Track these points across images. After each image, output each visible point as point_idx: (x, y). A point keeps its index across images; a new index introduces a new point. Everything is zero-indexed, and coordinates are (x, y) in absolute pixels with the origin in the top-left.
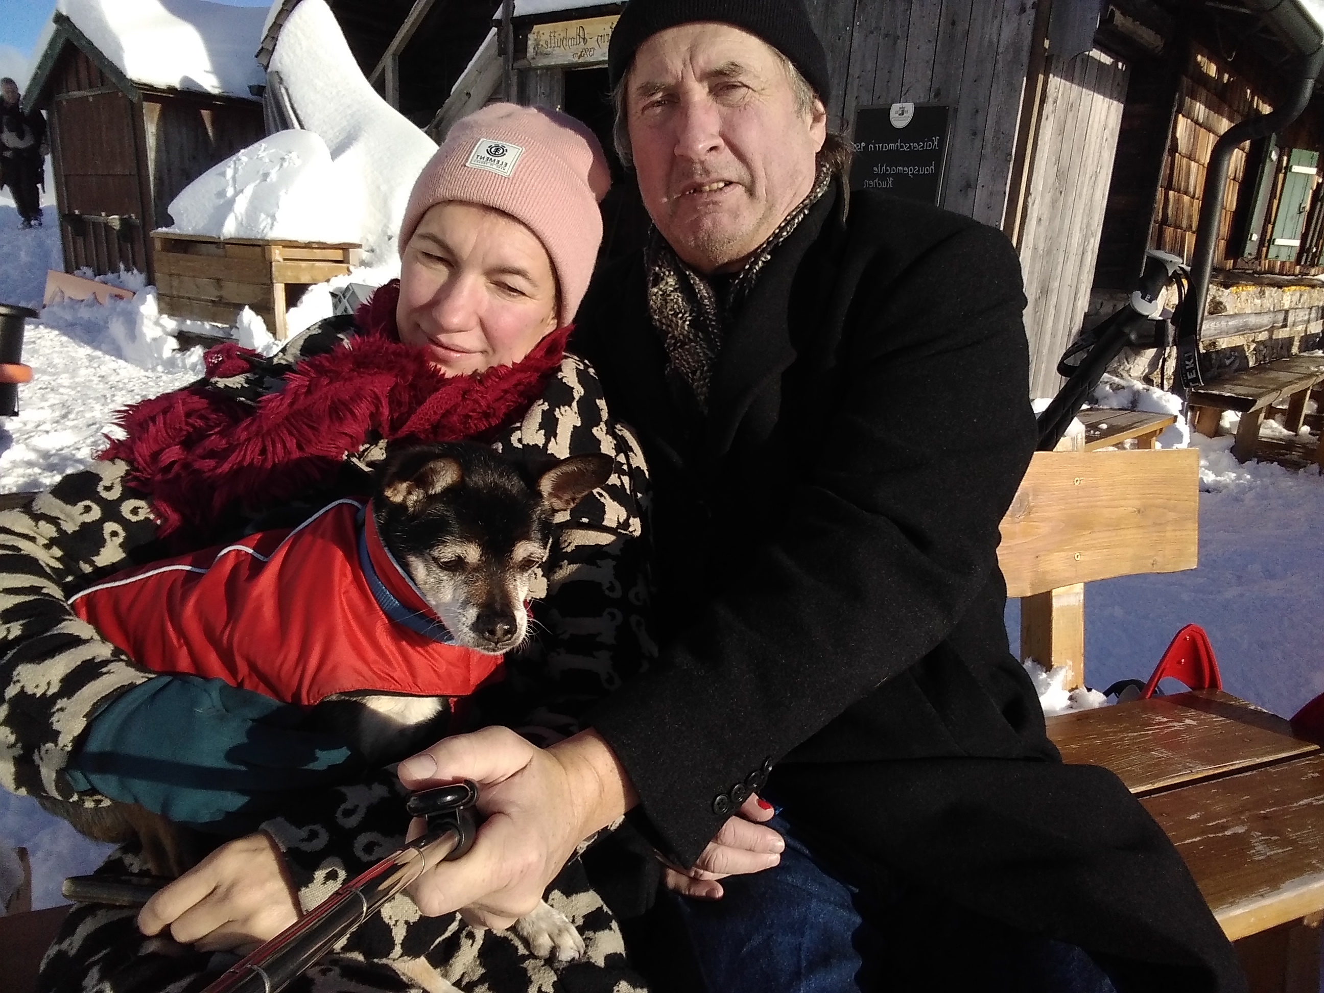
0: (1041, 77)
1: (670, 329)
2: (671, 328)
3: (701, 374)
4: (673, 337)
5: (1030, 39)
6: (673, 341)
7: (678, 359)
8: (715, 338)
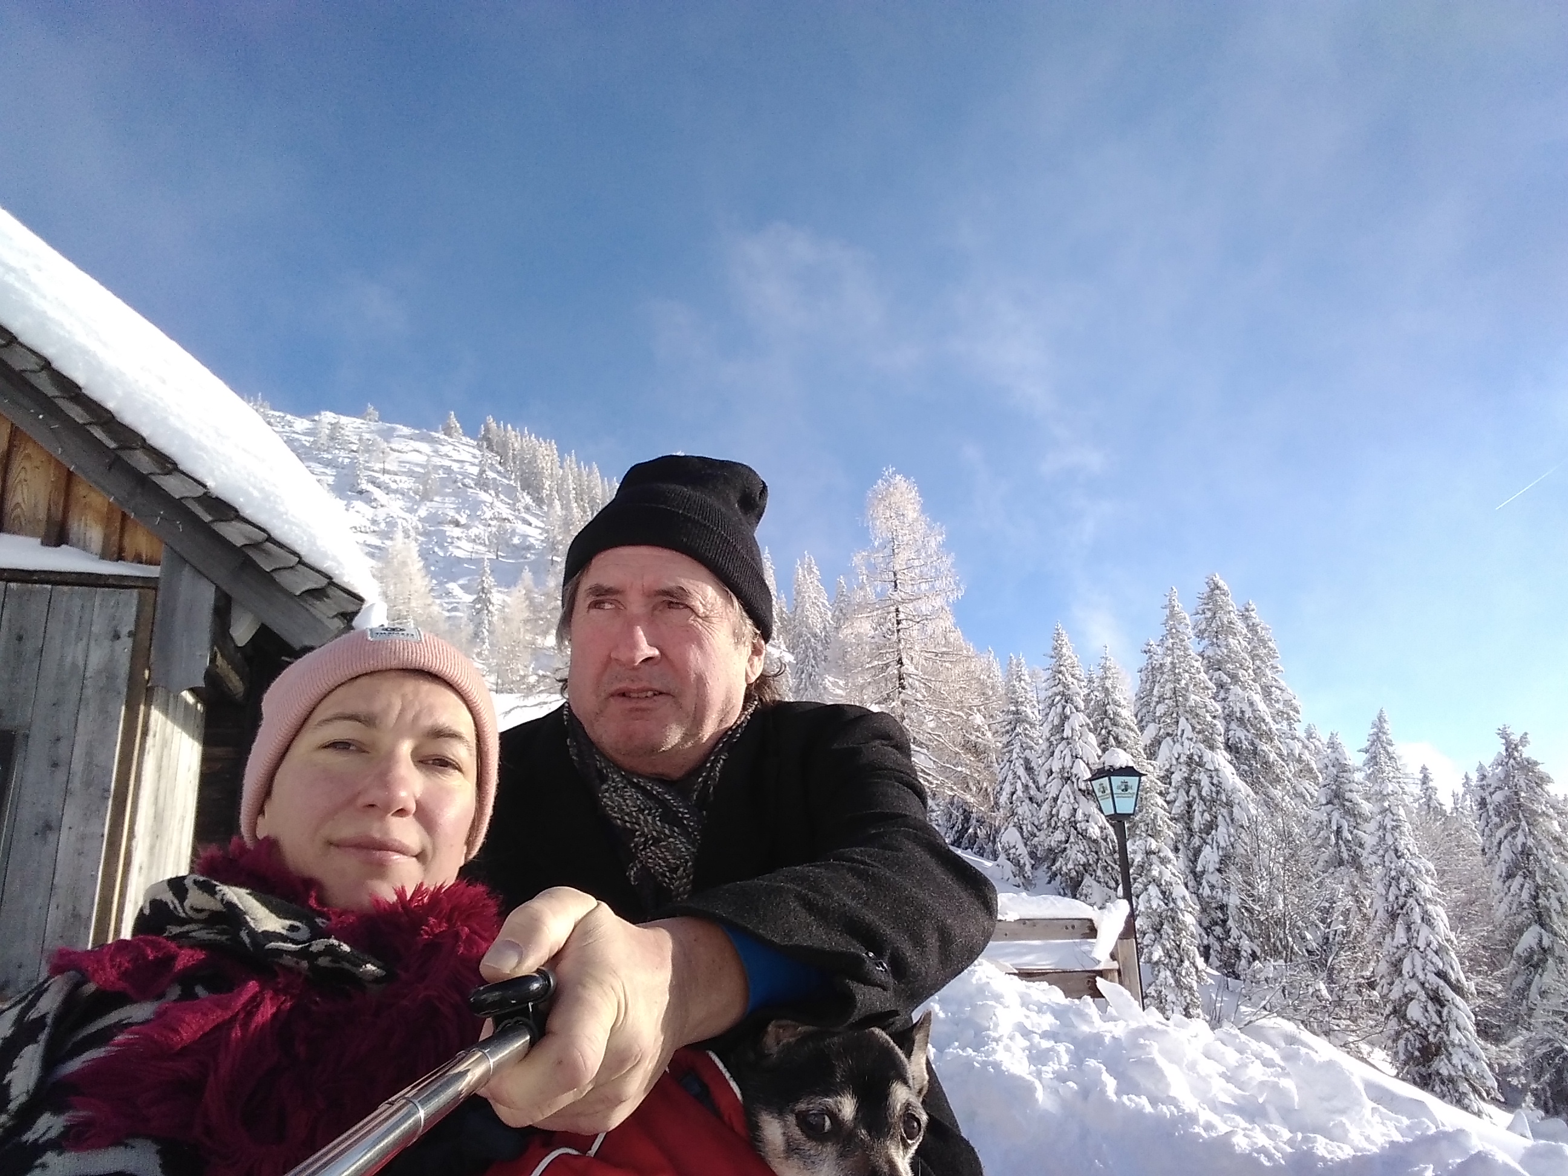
0: (142, 707)
1: (637, 827)
2: (639, 825)
3: (684, 871)
4: (643, 834)
5: (128, 665)
6: (643, 840)
7: (650, 858)
8: (693, 832)
